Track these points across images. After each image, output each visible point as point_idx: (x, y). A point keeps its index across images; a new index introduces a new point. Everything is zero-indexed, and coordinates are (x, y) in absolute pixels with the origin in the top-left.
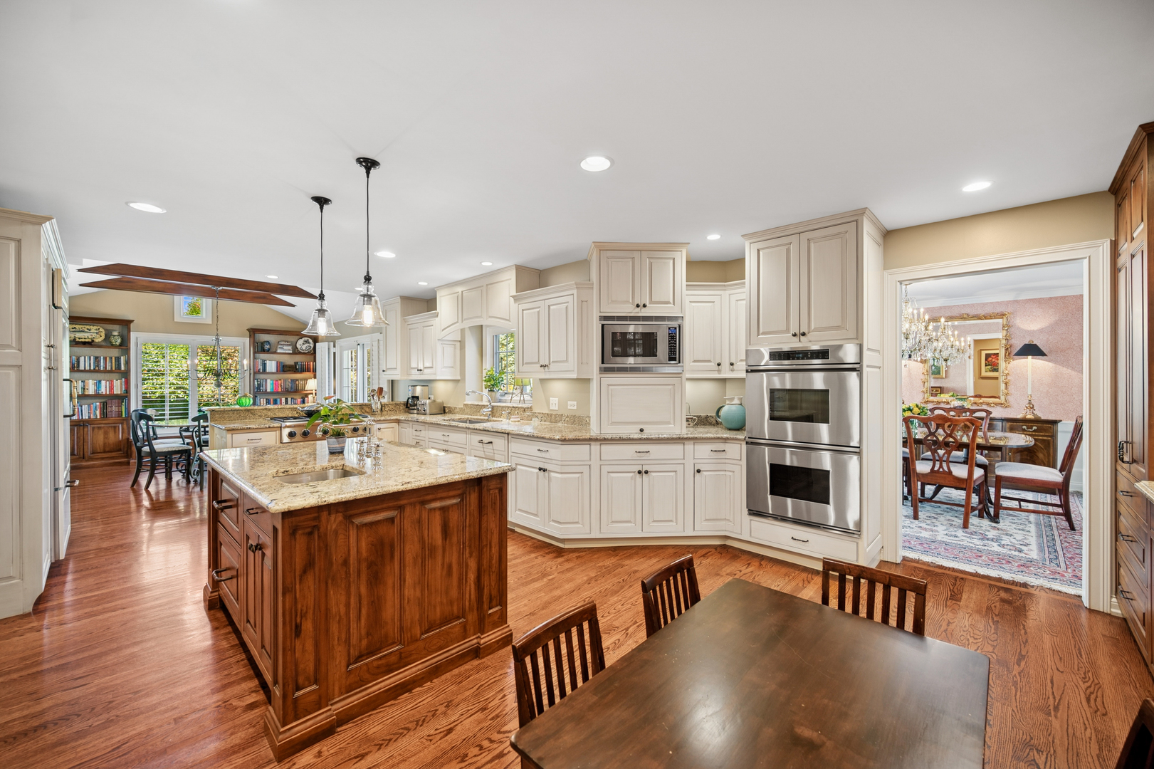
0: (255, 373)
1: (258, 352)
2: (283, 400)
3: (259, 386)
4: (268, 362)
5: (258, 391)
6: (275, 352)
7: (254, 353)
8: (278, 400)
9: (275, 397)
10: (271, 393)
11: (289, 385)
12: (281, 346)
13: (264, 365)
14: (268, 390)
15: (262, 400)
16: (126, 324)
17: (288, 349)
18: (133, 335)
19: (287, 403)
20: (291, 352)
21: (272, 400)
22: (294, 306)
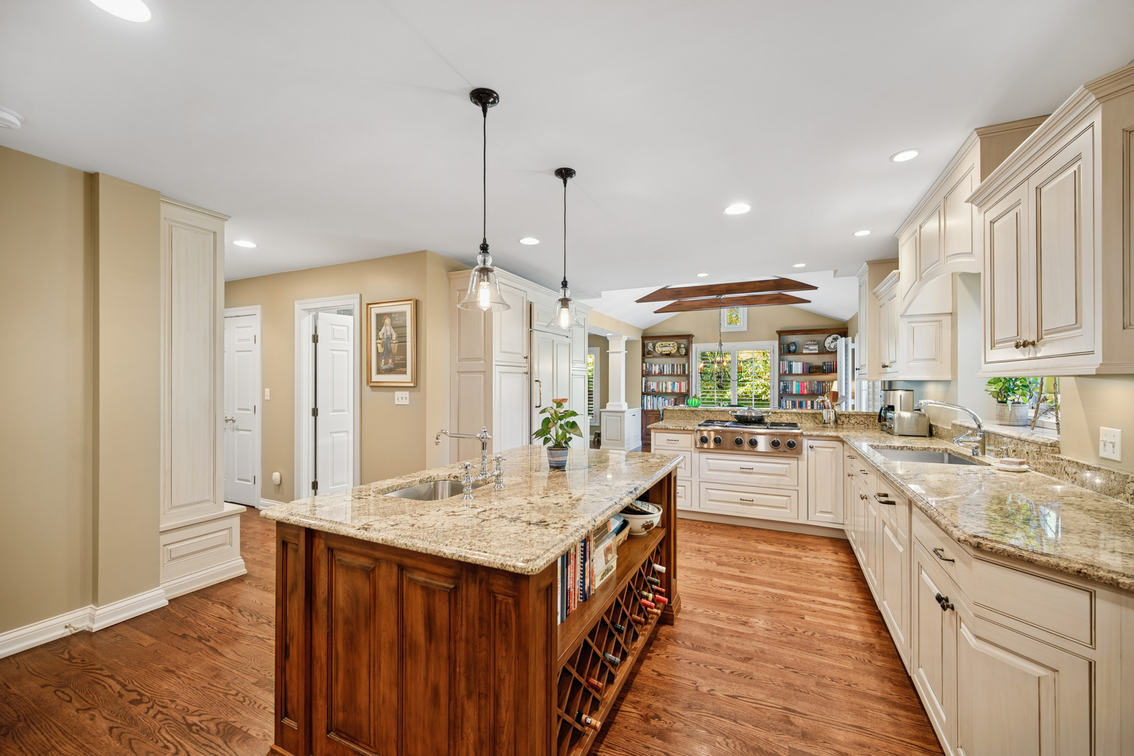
0: (780, 375)
1: (784, 354)
2: (809, 403)
3: (786, 387)
4: (794, 364)
5: (784, 393)
6: (802, 354)
7: (780, 354)
8: (804, 403)
9: (800, 400)
10: (796, 395)
11: (815, 387)
12: (807, 346)
13: (790, 367)
14: (794, 392)
15: (788, 402)
16: (689, 337)
17: (815, 348)
18: (694, 346)
19: (812, 407)
20: (817, 352)
21: (797, 403)
22: (810, 302)
